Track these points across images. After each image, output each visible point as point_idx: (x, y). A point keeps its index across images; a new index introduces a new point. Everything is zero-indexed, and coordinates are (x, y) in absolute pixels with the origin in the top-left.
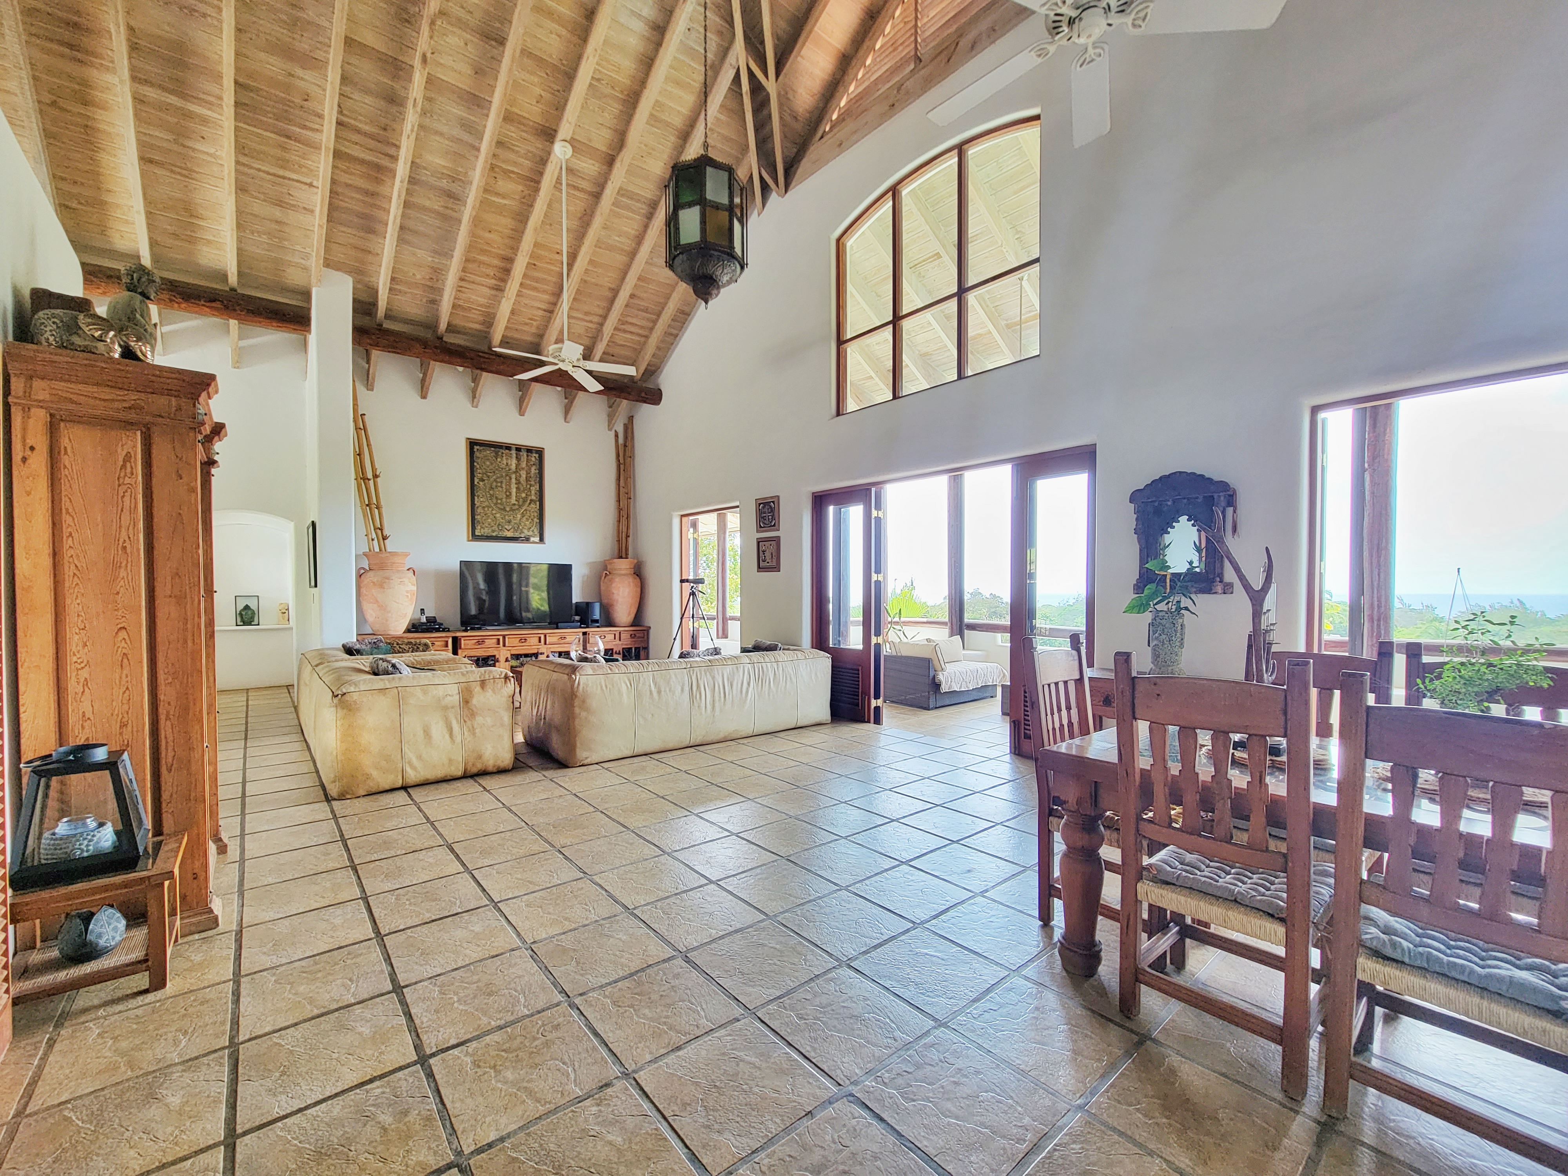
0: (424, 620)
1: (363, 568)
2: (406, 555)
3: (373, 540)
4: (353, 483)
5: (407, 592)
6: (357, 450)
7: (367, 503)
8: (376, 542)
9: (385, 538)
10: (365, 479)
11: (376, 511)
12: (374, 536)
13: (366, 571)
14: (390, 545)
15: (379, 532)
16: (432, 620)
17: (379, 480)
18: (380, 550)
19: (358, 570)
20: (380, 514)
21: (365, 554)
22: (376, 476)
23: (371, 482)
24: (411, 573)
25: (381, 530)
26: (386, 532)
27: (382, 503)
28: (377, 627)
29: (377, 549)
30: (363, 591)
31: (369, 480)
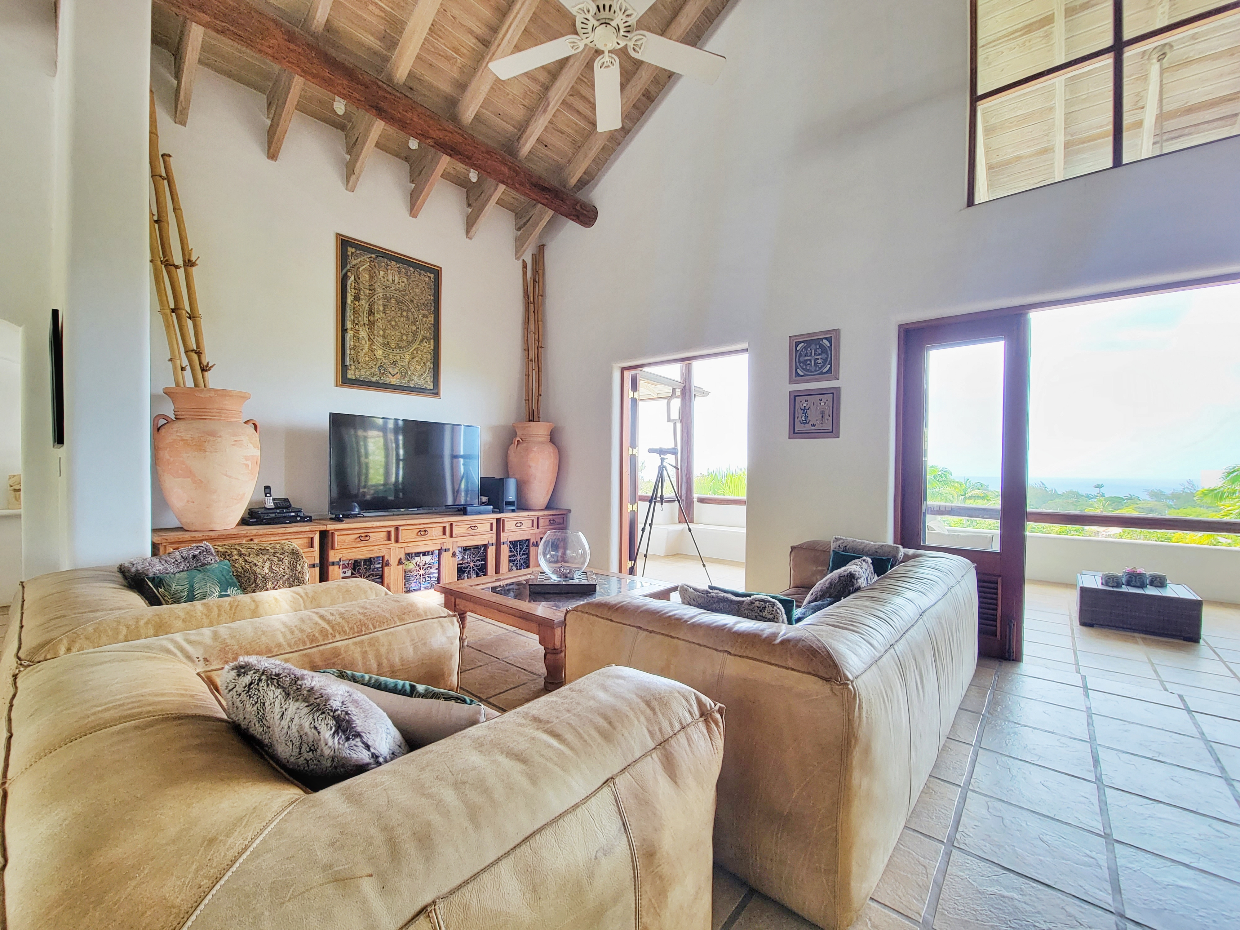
0: (270, 504)
1: (165, 417)
2: (244, 397)
3: (183, 369)
4: (147, 267)
5: (247, 458)
6: (155, 212)
7: (172, 306)
8: (188, 373)
9: (204, 369)
10: (169, 265)
11: (190, 323)
12: (185, 362)
13: (169, 421)
14: (213, 379)
15: (195, 357)
16: (283, 505)
17: (194, 270)
18: (196, 385)
19: (155, 419)
20: (195, 326)
21: (168, 392)
22: (189, 263)
23: (181, 272)
24: (250, 428)
25: (199, 353)
26: (207, 358)
27: (201, 310)
28: (191, 519)
29: (190, 384)
30: (165, 455)
31: (177, 267)
